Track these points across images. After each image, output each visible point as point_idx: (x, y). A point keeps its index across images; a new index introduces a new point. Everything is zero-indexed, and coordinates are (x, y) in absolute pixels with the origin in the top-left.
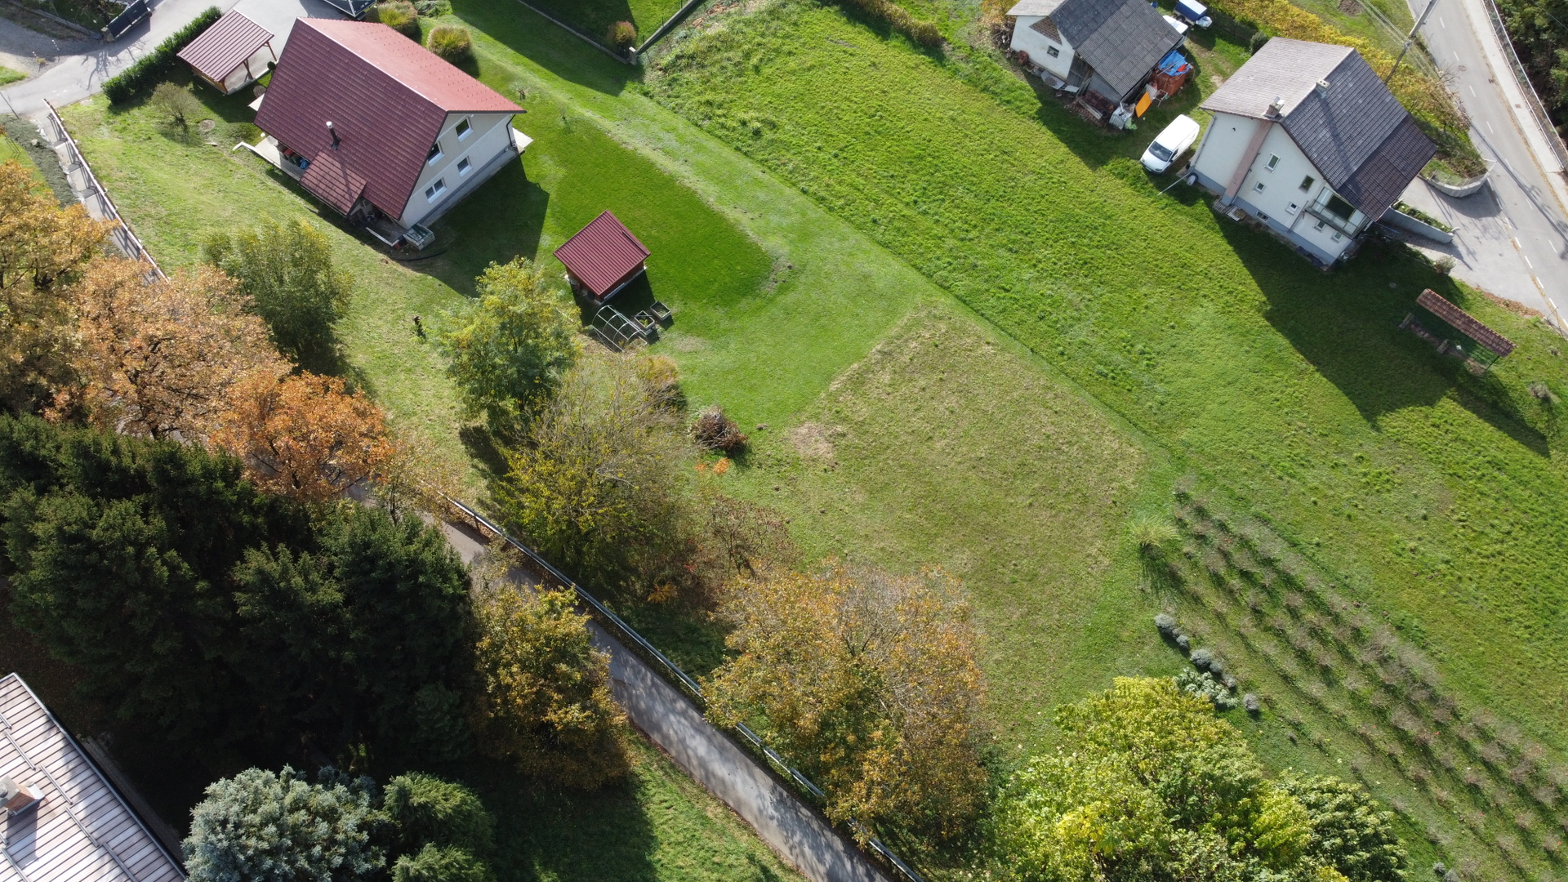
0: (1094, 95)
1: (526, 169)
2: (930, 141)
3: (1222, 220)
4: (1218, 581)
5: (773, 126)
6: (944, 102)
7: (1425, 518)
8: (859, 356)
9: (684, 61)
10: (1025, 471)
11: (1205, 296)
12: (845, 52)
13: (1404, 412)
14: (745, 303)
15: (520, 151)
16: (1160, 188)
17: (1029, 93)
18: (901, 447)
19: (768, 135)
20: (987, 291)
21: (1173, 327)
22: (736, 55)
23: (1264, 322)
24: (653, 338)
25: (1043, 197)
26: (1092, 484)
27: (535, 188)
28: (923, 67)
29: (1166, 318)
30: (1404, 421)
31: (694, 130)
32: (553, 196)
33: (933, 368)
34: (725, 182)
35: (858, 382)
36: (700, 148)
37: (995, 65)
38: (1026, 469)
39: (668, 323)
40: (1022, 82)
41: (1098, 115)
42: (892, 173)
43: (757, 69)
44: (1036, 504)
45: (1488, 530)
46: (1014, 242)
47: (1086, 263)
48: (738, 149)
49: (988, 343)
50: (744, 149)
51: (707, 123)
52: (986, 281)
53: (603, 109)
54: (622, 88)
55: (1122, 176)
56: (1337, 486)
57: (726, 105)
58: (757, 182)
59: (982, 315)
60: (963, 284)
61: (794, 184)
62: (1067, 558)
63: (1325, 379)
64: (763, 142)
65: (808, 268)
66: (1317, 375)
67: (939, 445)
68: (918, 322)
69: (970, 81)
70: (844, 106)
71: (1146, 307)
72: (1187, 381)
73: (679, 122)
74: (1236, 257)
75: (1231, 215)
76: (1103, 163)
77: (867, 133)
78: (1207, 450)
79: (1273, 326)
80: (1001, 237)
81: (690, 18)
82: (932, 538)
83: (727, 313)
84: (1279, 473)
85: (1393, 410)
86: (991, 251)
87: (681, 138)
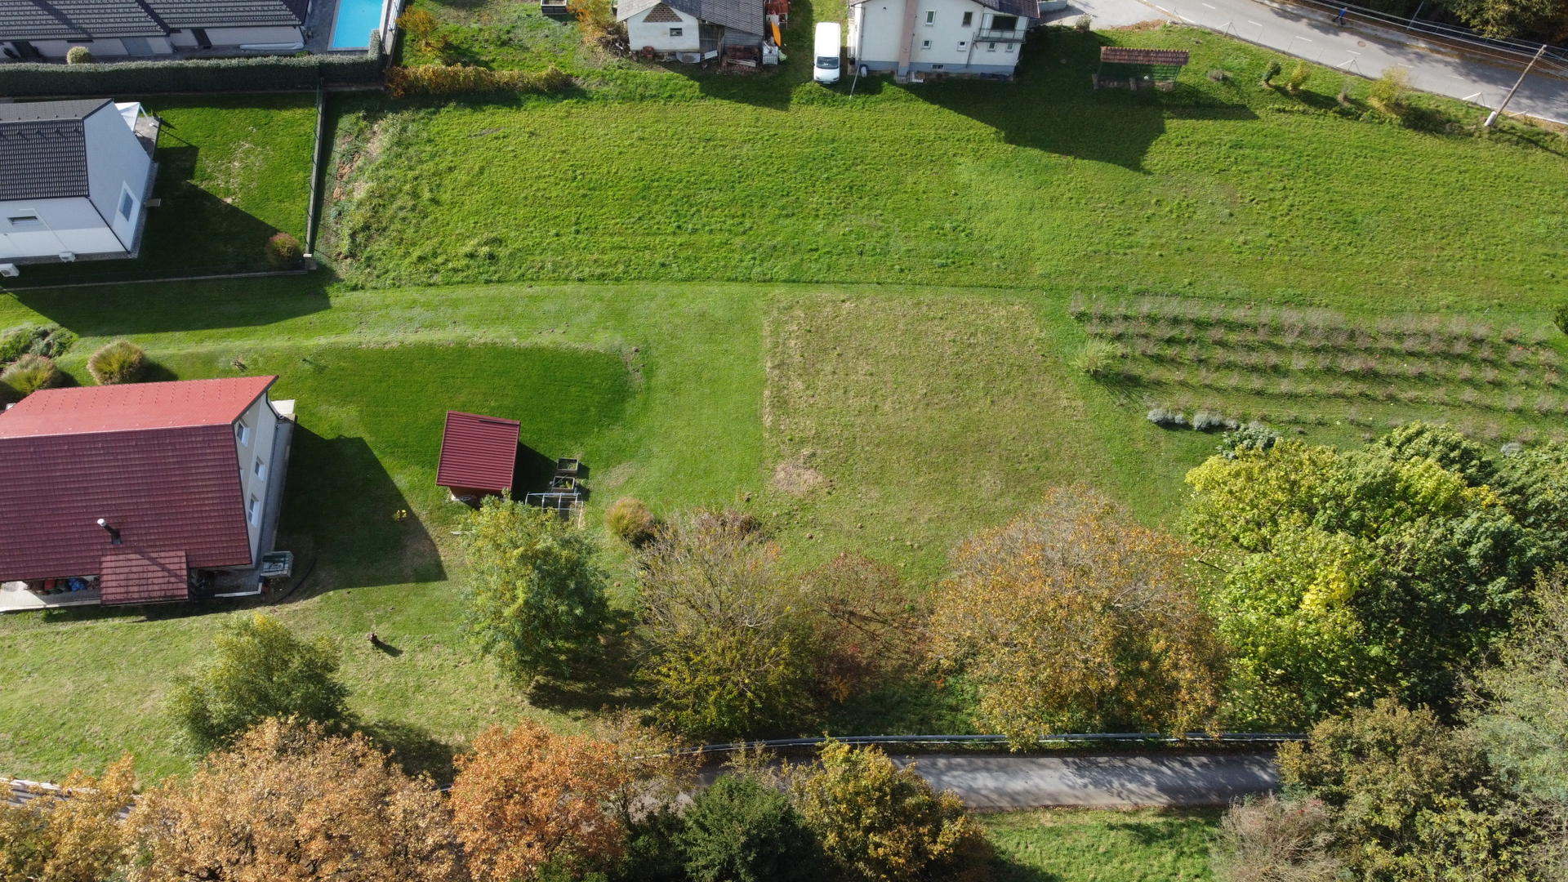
0: (735, 49)
1: (314, 431)
2: (641, 169)
3: (910, 88)
4: (1159, 360)
5: (498, 241)
6: (621, 128)
7: (1231, 215)
8: (763, 383)
9: (360, 238)
10: (963, 380)
11: (955, 155)
12: (496, 138)
13: (1152, 148)
14: (631, 407)
15: (292, 418)
16: (848, 93)
17: (681, 79)
18: (864, 431)
19: (502, 252)
20: (802, 260)
21: (956, 194)
22: (404, 200)
23: (1010, 147)
24: (585, 494)
25: (771, 157)
26: (1016, 353)
27: (341, 441)
28: (574, 110)
29: (945, 191)
30: (1157, 155)
31: (431, 291)
32: (367, 438)
33: (824, 350)
34: (505, 318)
35: (781, 403)
36: (455, 304)
37: (632, 72)
38: (964, 377)
39: (583, 471)
40: (667, 74)
41: (752, 64)
42: (637, 215)
44: (996, 398)
45: (1272, 195)
46: (783, 208)
47: (851, 188)
48: (487, 282)
49: (843, 301)
50: (495, 278)
51: (437, 278)
52: (794, 253)
53: (328, 328)
54: (326, 297)
55: (811, 102)
56: (1162, 233)
57: (439, 251)
58: (534, 298)
59: (817, 282)
60: (780, 268)
61: (567, 280)
62: (1053, 422)
63: (1086, 161)
64: (503, 262)
65: (650, 341)
66: (1078, 161)
67: (887, 408)
68: (777, 324)
69: (624, 99)
70: (542, 186)
71: (924, 192)
72: (1002, 230)
73: (412, 293)
74: (947, 111)
75: (914, 80)
76: (788, 100)
77: (585, 196)
78: (1063, 269)
79: (1018, 145)
80: (772, 211)
81: (326, 195)
82: (953, 483)
83: (623, 426)
84: (1122, 251)
85: (1146, 153)
86: (775, 227)
87: (427, 305)
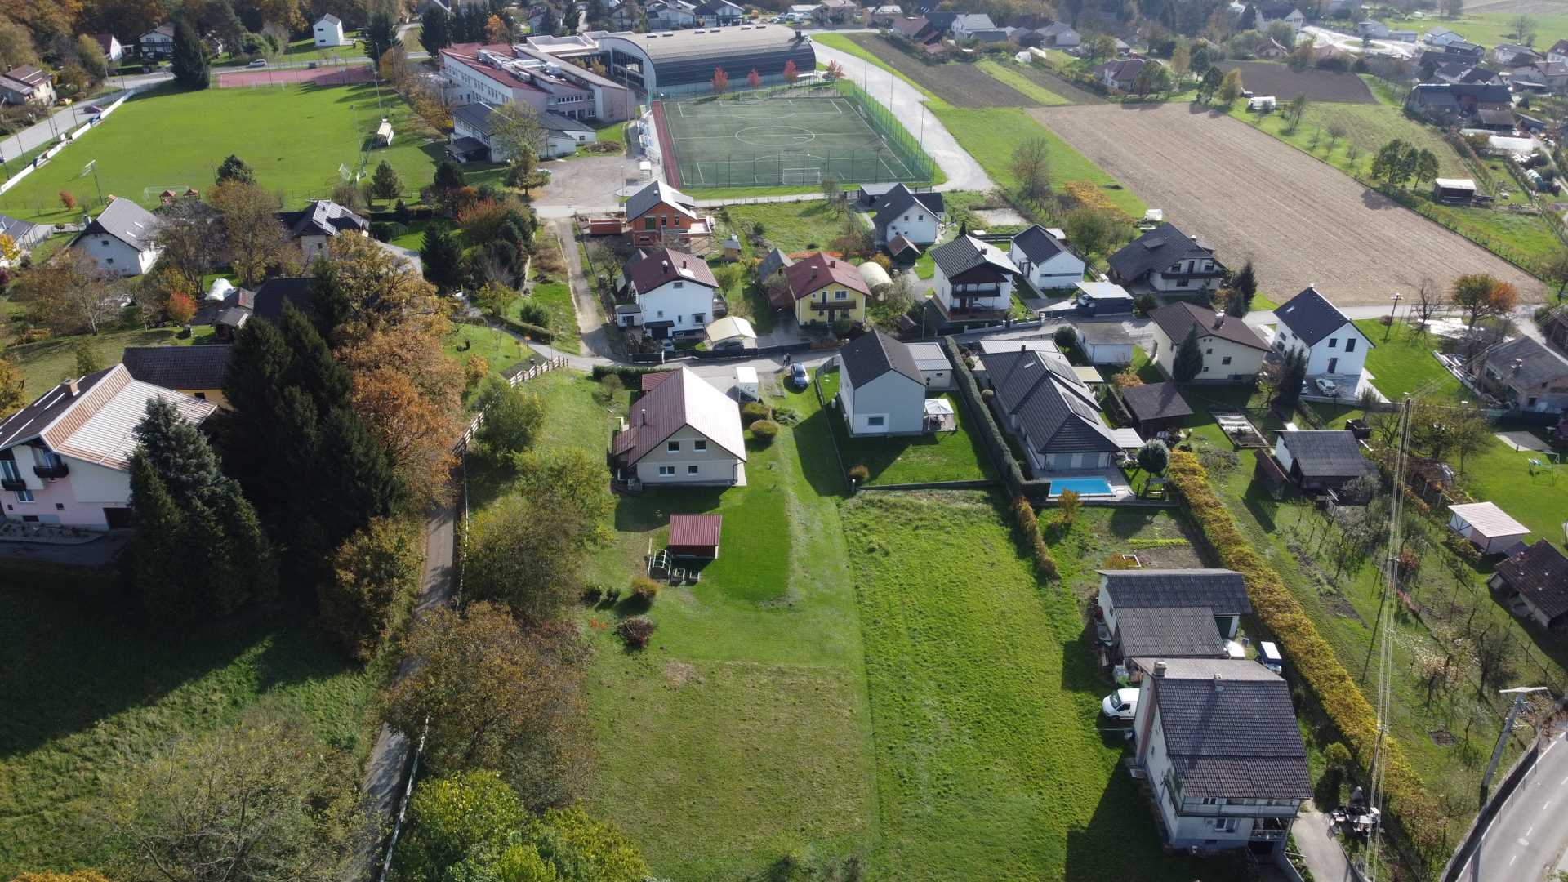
0: (1117, 652)
1: (724, 493)
2: (971, 612)
3: (1121, 769)
5: (885, 553)
6: (1011, 603)
8: (765, 662)
12: (984, 549)
14: (742, 603)
15: (735, 485)
17: (1078, 631)
18: (721, 711)
19: (877, 555)
20: (892, 691)
21: (990, 790)
22: (914, 516)
23: (1065, 835)
24: (674, 583)
25: (1003, 678)
27: (717, 501)
28: (1024, 582)
29: (992, 784)
31: (839, 530)
32: (720, 508)
33: (798, 696)
34: (817, 556)
35: (746, 670)
36: (829, 538)
37: (1077, 608)
38: (774, 774)
40: (1082, 626)
41: (1105, 663)
42: (923, 611)
43: (917, 528)
44: (754, 792)
46: (948, 684)
47: (980, 723)
48: (849, 550)
49: (851, 711)
50: (853, 552)
51: (850, 532)
52: (899, 687)
53: (803, 495)
54: (829, 495)
55: (1080, 705)
57: (873, 531)
58: (836, 566)
59: (870, 698)
60: (882, 679)
61: (856, 581)
62: (729, 827)
64: (869, 556)
65: (801, 612)
67: (743, 726)
68: (824, 673)
69: (1045, 604)
70: (942, 569)
71: (987, 769)
72: (954, 820)
73: (836, 523)
74: (1101, 793)
75: (1133, 771)
77: (937, 587)
80: (943, 677)
81: (913, 491)
82: (670, 755)
83: (726, 599)
86: (925, 678)
87: (826, 529)
